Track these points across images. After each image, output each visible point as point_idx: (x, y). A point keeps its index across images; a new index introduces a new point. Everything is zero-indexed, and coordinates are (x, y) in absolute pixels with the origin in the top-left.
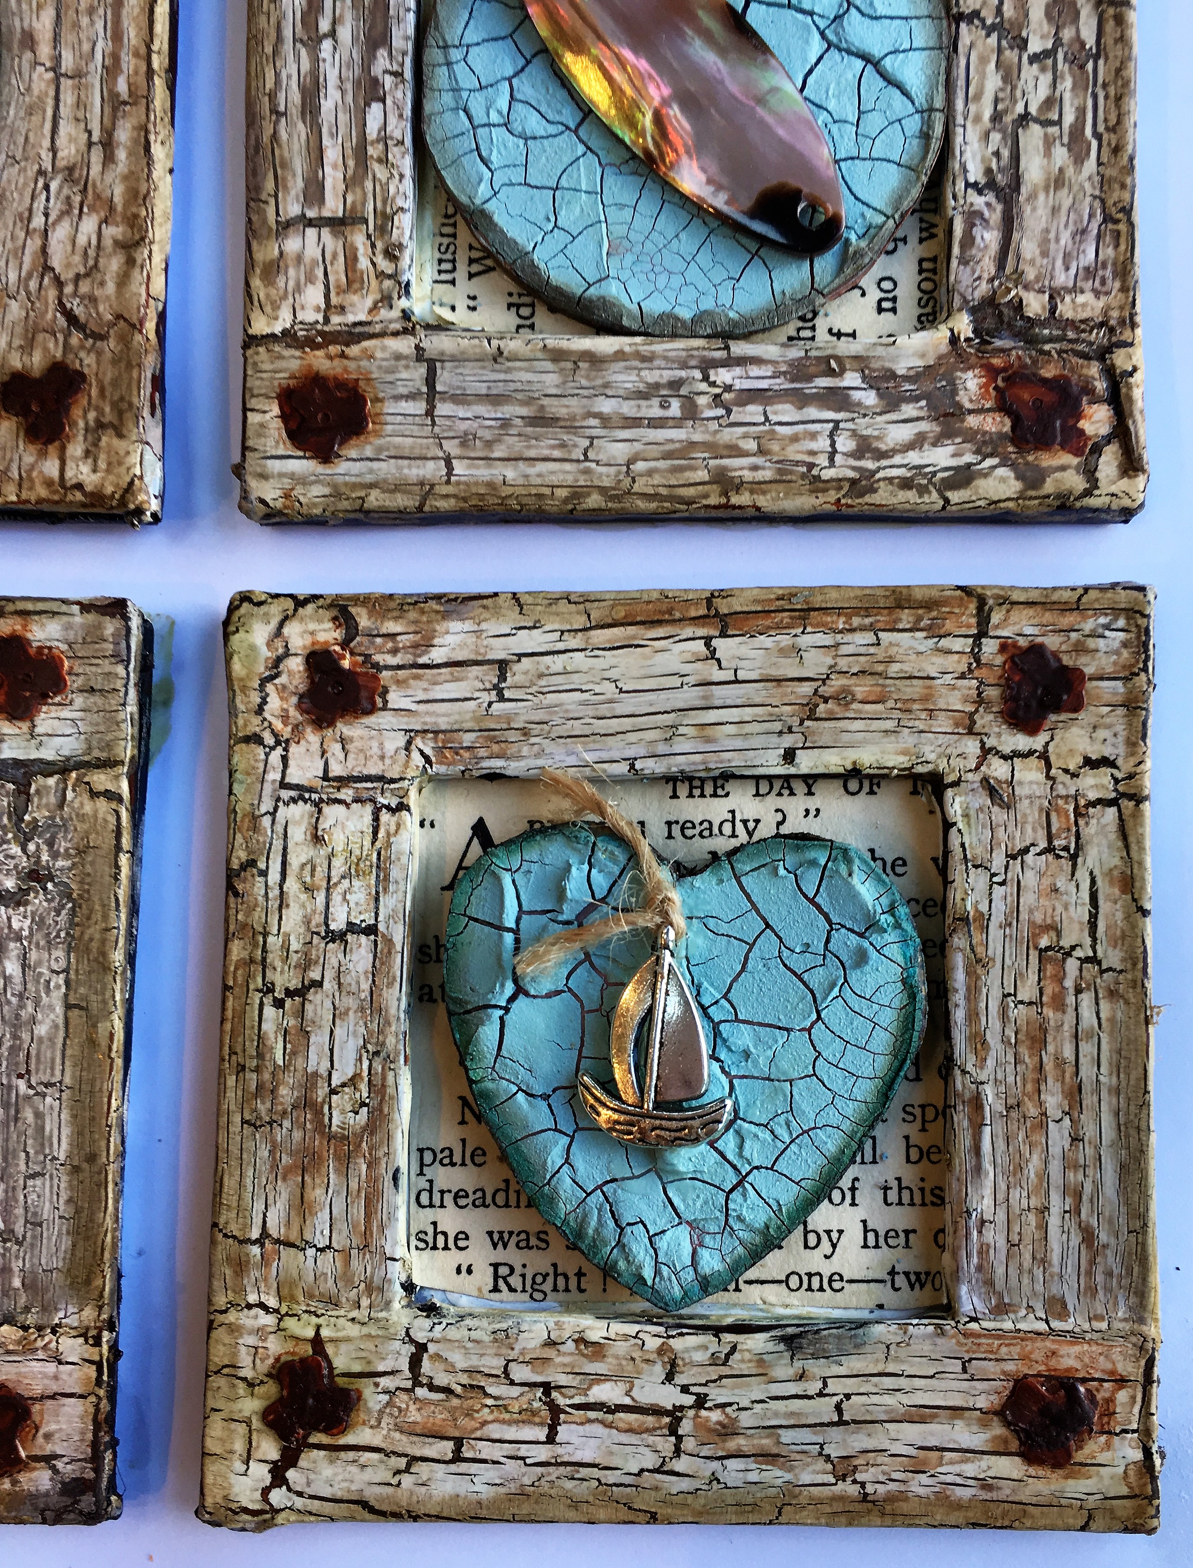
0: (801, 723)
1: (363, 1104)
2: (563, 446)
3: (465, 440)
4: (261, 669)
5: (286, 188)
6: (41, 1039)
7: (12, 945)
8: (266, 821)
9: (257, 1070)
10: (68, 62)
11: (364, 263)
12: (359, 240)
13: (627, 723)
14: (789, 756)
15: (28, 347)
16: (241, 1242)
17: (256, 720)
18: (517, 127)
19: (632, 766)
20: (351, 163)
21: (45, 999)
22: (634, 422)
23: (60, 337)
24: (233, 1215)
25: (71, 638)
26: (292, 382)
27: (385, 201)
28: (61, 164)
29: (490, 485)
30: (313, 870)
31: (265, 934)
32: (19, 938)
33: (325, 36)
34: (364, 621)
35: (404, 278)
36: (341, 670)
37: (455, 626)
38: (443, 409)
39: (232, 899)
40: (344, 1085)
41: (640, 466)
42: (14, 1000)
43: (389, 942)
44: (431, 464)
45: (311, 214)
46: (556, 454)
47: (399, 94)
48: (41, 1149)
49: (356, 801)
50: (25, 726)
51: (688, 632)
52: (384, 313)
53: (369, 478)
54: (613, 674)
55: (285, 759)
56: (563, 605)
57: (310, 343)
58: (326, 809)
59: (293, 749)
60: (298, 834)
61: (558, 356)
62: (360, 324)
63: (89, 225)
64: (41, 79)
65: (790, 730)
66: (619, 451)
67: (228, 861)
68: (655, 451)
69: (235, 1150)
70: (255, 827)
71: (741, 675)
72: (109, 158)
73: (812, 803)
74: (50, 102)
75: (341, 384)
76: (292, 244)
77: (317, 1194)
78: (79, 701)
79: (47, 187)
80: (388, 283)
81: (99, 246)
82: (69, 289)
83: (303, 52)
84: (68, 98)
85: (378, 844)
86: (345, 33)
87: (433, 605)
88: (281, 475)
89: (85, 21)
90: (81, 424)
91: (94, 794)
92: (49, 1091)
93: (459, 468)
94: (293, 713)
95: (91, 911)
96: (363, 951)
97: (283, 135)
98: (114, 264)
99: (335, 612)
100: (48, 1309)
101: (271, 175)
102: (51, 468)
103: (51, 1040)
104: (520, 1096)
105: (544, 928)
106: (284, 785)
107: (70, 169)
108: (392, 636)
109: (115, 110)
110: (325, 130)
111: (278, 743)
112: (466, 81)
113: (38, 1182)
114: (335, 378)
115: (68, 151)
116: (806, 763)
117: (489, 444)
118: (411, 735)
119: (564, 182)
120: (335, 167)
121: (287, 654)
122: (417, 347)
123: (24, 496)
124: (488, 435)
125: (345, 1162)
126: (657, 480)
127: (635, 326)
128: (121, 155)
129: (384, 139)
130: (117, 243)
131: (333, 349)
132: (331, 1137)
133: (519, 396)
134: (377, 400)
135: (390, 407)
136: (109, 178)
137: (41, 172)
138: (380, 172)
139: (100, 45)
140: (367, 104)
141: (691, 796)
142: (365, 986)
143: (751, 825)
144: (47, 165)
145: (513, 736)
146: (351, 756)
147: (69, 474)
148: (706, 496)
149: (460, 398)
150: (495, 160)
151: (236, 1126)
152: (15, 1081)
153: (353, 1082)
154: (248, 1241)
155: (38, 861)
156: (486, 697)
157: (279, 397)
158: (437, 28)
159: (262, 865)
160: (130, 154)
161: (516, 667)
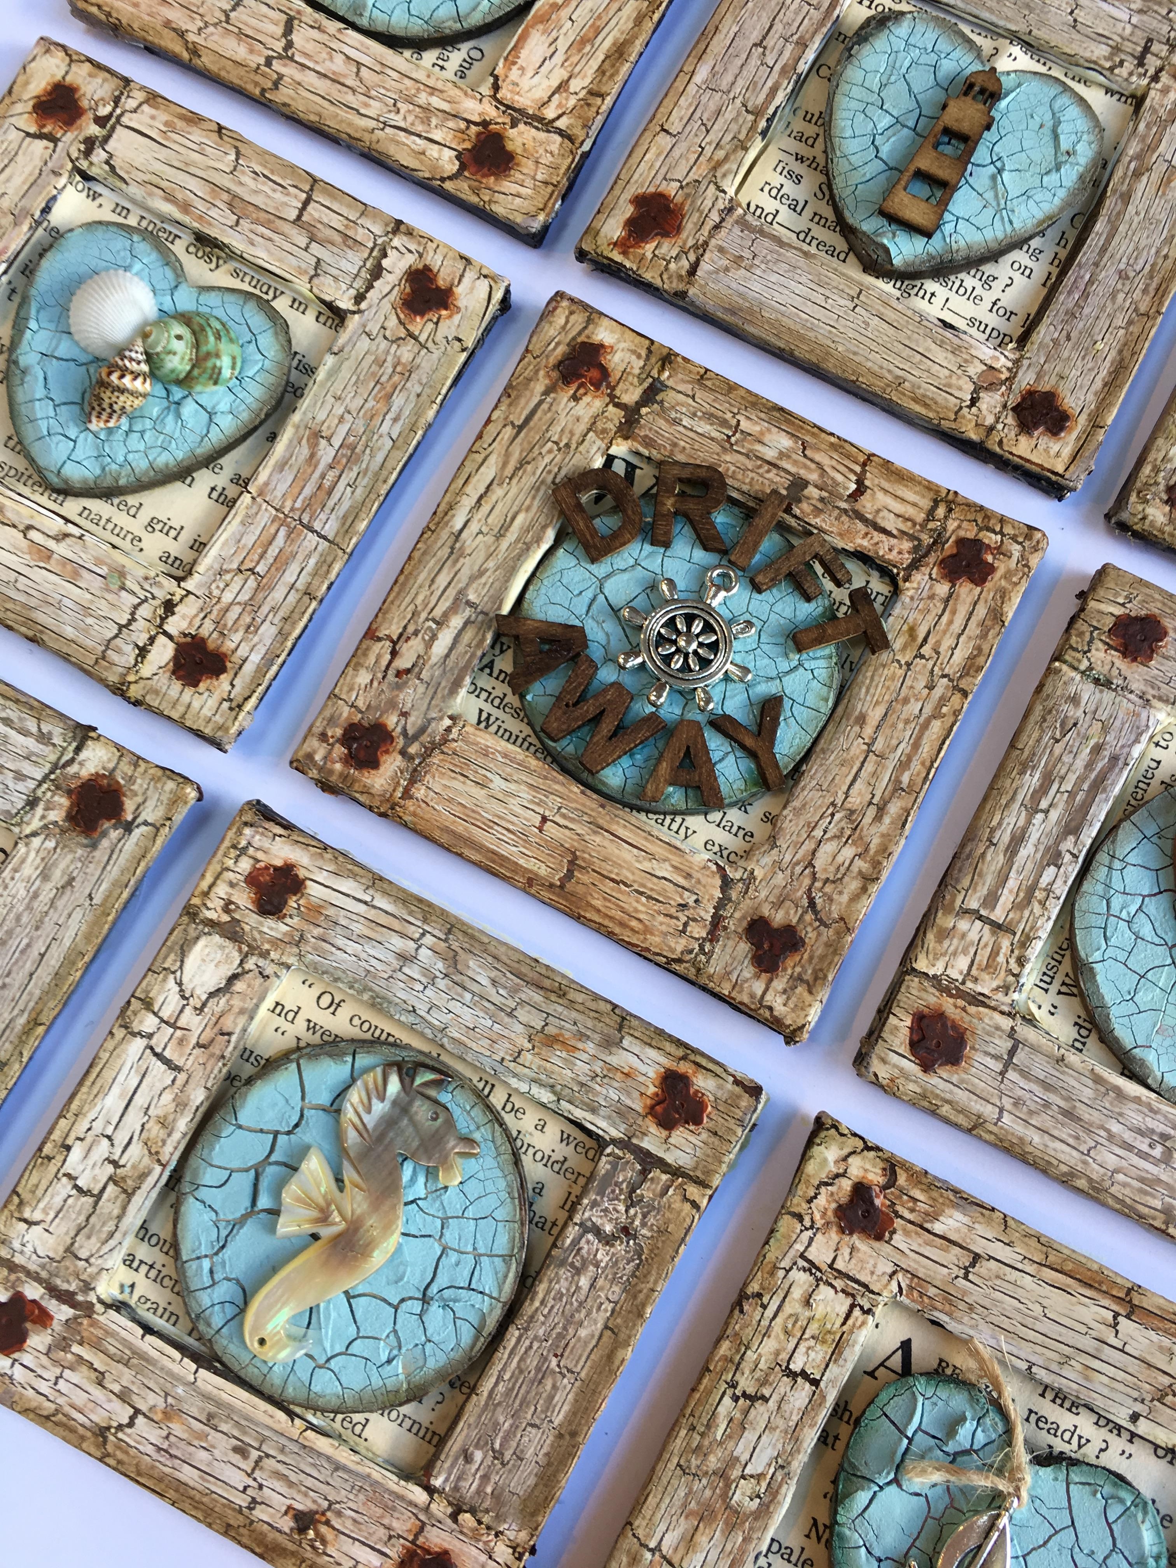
0: (1152, 1400)
1: (758, 1496)
2: (1077, 1138)
3: (1018, 1102)
4: (823, 1176)
5: (975, 890)
6: (579, 1339)
7: (591, 1268)
8: (781, 1273)
9: (702, 1435)
10: (878, 746)
11: (1001, 959)
12: (1005, 944)
13: (1040, 1339)
14: (1135, 1417)
15: (778, 904)
16: (642, 1545)
17: (805, 1206)
18: (1135, 927)
19: (1030, 1368)
20: (1022, 895)
21: (594, 1314)
22: (1129, 1147)
23: (800, 911)
24: (644, 1523)
25: (719, 1095)
26: (926, 1010)
27: (1032, 928)
28: (847, 805)
29: (1021, 1139)
30: (796, 1322)
31: (747, 1348)
32: (597, 1266)
33: (1042, 811)
34: (902, 1179)
35: (1022, 981)
36: (872, 1203)
37: (958, 1215)
38: (1011, 1075)
39: (737, 1312)
40: (752, 1476)
41: (1120, 1177)
42: (575, 1304)
43: (823, 1398)
44: (990, 1107)
45: (983, 912)
46: (1071, 1141)
47: (1070, 869)
48: (545, 1411)
49: (843, 1291)
50: (665, 1133)
51: (1106, 1302)
52: (1000, 996)
53: (948, 1096)
54: (1045, 1302)
55: (811, 1239)
56: (1033, 1242)
57: (946, 990)
58: (822, 1287)
59: (819, 1236)
60: (797, 1293)
61: (1098, 1080)
62: (983, 995)
63: (848, 852)
64: (858, 748)
65: (1143, 1401)
66: (1111, 1161)
67: (745, 1285)
68: (1134, 1172)
69: (665, 1481)
70: (772, 1274)
71: (1128, 1349)
72: (878, 818)
73: (1129, 1448)
74: (857, 765)
75: (955, 1026)
76: (963, 925)
77: (702, 1539)
78: (704, 1135)
79: (833, 815)
80: (1011, 979)
81: (848, 869)
82: (818, 884)
83: (1024, 813)
84: (869, 767)
85: (845, 1328)
86: (1054, 815)
87: (950, 1194)
88: (895, 1066)
89: (901, 725)
90: (789, 971)
91: (685, 1199)
92: (568, 1375)
93: (1006, 1119)
94: (830, 1213)
95: (649, 1273)
96: (804, 1393)
97: (989, 857)
98: (853, 885)
99: (887, 1166)
100: (499, 1518)
101: (969, 877)
102: (758, 987)
103: (586, 1343)
104: (863, 1549)
105: (930, 1449)
106: (802, 1256)
107: (852, 812)
108: (915, 1200)
109: (895, 790)
110: (1015, 867)
111: (812, 1227)
112: (1117, 884)
113: (534, 1431)
114: (953, 1021)
115: (856, 800)
116: (1143, 1427)
117: (1031, 1112)
118: (898, 1269)
119: (1149, 975)
120: (1011, 891)
121: (844, 1175)
122: (1012, 1028)
123: (733, 995)
124: (1033, 1107)
125: (731, 1528)
126: (1127, 1191)
127: (1154, 1086)
128: (887, 820)
129: (1048, 890)
130: (860, 872)
131: (960, 1002)
132: (728, 1507)
133: (1063, 1092)
134: (973, 1048)
135: (979, 1057)
136: (873, 829)
137: (833, 804)
138: (1037, 908)
139: (902, 746)
140: (1048, 865)
141: (1054, 1401)
142: (795, 1418)
143: (1083, 1441)
144: (839, 802)
145: (962, 1305)
146: (853, 1261)
147: (769, 997)
148: (1154, 1219)
149: (1025, 1074)
150: (1113, 941)
151: (672, 1465)
152: (551, 1356)
153: (759, 1477)
154: (646, 1546)
155: (632, 1223)
156: (956, 1271)
157: (914, 1015)
158: (1113, 842)
159: (765, 1300)
160: (892, 823)
161: (984, 1263)
